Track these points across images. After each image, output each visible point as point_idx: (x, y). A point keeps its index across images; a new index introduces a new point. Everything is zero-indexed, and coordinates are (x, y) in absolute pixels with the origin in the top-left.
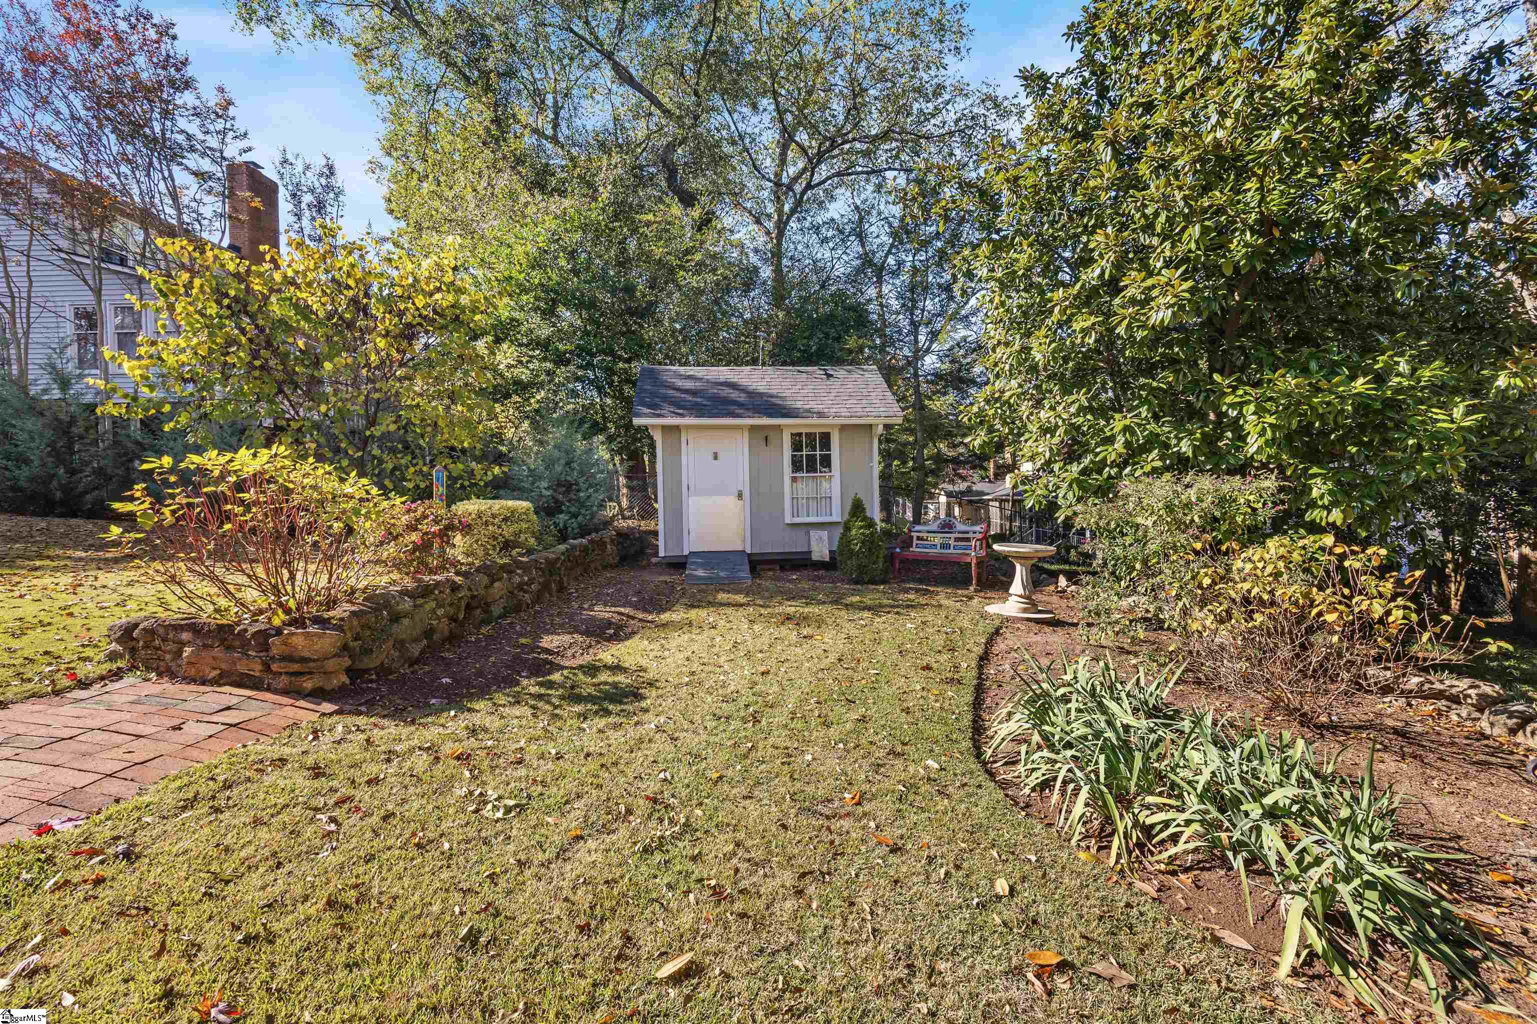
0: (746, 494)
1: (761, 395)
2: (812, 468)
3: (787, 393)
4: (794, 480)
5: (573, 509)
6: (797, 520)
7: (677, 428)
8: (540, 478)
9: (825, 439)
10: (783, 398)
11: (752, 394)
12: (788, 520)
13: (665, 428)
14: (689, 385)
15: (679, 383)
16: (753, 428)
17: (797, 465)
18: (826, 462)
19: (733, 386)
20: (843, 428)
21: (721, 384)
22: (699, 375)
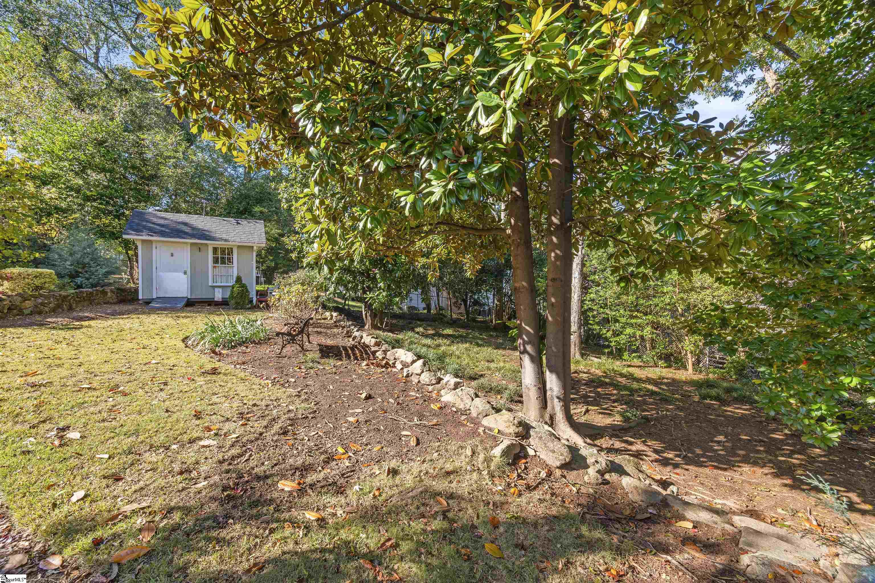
0: (189, 273)
1: (199, 229)
2: (223, 262)
3: (213, 230)
4: (214, 267)
5: (87, 276)
6: (215, 284)
7: (151, 242)
8: (66, 260)
9: (230, 251)
10: (211, 232)
11: (193, 228)
12: (210, 284)
13: (143, 241)
14: (162, 222)
15: (155, 220)
16: (192, 244)
17: (216, 260)
18: (230, 260)
19: (186, 224)
20: (239, 247)
21: (179, 223)
22: (168, 217)
